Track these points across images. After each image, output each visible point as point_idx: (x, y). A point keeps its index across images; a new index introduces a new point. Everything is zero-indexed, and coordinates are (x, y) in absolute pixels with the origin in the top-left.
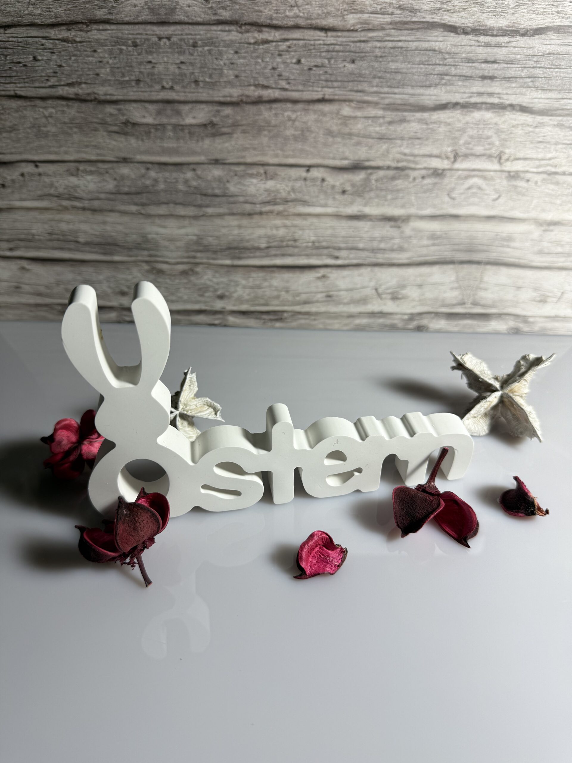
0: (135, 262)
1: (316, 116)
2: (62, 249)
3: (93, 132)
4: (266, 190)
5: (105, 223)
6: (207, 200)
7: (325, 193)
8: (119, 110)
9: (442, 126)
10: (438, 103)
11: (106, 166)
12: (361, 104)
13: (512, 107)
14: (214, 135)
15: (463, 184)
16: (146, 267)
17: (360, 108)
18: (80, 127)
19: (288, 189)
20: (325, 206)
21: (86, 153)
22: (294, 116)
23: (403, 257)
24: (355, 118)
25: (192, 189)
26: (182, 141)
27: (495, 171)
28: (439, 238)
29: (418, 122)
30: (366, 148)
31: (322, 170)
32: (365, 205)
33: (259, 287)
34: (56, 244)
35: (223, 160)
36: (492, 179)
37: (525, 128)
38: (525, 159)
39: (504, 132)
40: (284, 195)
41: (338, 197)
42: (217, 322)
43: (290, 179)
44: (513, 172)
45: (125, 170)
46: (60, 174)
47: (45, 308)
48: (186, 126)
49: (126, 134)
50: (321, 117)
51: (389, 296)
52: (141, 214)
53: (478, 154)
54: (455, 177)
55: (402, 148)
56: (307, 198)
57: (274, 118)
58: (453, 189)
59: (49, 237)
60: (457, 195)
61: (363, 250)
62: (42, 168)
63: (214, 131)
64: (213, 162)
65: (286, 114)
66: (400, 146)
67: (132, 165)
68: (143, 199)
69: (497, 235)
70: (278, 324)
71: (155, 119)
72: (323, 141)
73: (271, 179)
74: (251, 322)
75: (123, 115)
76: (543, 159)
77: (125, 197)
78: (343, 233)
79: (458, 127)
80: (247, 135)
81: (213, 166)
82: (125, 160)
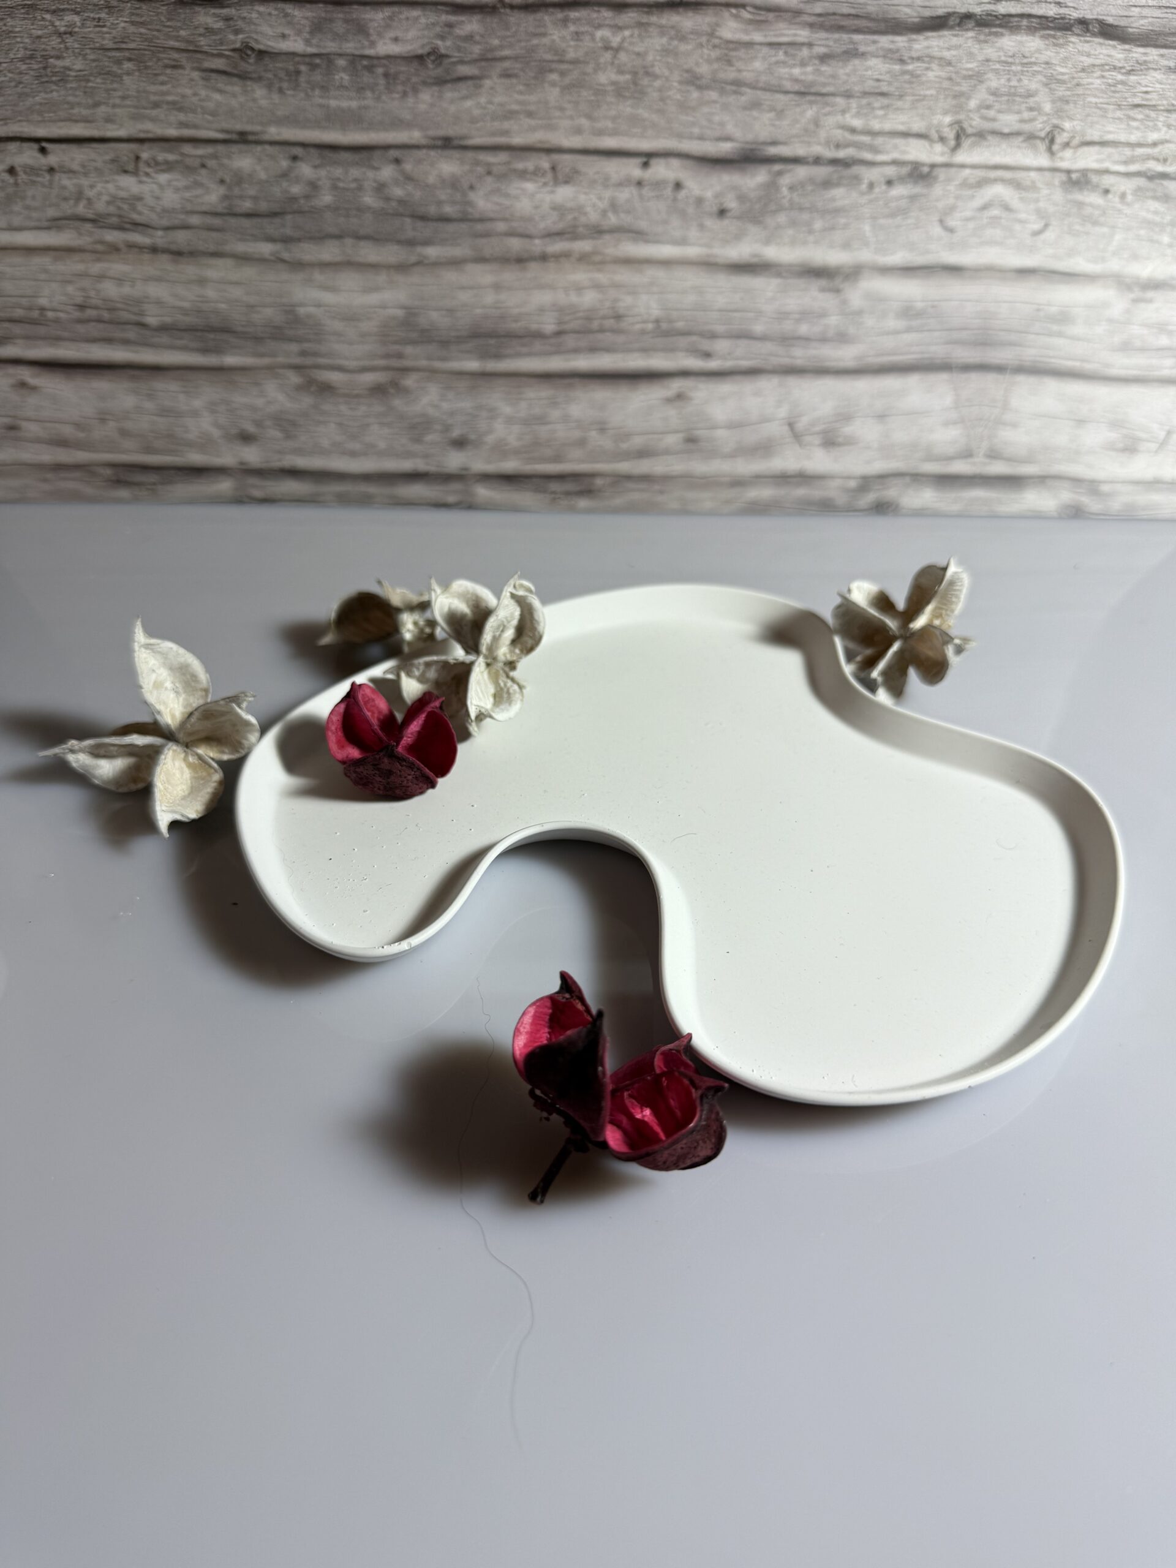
0: (270, 368)
1: (664, 40)
2: (109, 341)
3: (168, 71)
4: (555, 208)
5: (202, 282)
6: (426, 230)
7: (683, 214)
8: (227, 19)
9: (934, 66)
10: (927, 13)
11: (201, 151)
12: (763, 13)
13: (1084, 24)
14: (441, 82)
15: (973, 197)
16: (294, 378)
17: (758, 24)
18: (137, 59)
19: (601, 205)
20: (683, 242)
21: (153, 120)
22: (615, 41)
23: (846, 355)
24: (750, 45)
25: (394, 204)
26: (369, 94)
27: (1040, 169)
28: (920, 314)
29: (884, 57)
30: (772, 115)
31: (675, 162)
32: (767, 242)
33: (541, 420)
34: (94, 329)
35: (462, 138)
36: (1033, 187)
37: (1106, 74)
38: (1103, 144)
39: (1061, 82)
40: (593, 217)
41: (709, 223)
42: (451, 499)
43: (606, 182)
44: (1077, 171)
45: (244, 161)
46: (96, 169)
47: (77, 474)
48: (378, 58)
49: (243, 77)
50: (675, 43)
51: (817, 440)
52: (283, 261)
53: (1006, 130)
54: (957, 183)
55: (847, 116)
56: (643, 225)
57: (572, 43)
58: (952, 209)
59: (77, 314)
60: (959, 223)
61: (763, 338)
62: (57, 156)
63: (439, 71)
64: (439, 143)
65: (599, 34)
66: (844, 112)
67: (259, 148)
68: (287, 226)
69: (1038, 310)
70: (583, 503)
71: (308, 42)
72: (678, 97)
73: (566, 182)
74: (524, 497)
75: (237, 32)
76: (1140, 145)
77: (246, 223)
78: (721, 301)
79: (968, 69)
80: (514, 81)
81: (439, 151)
82: (243, 139)
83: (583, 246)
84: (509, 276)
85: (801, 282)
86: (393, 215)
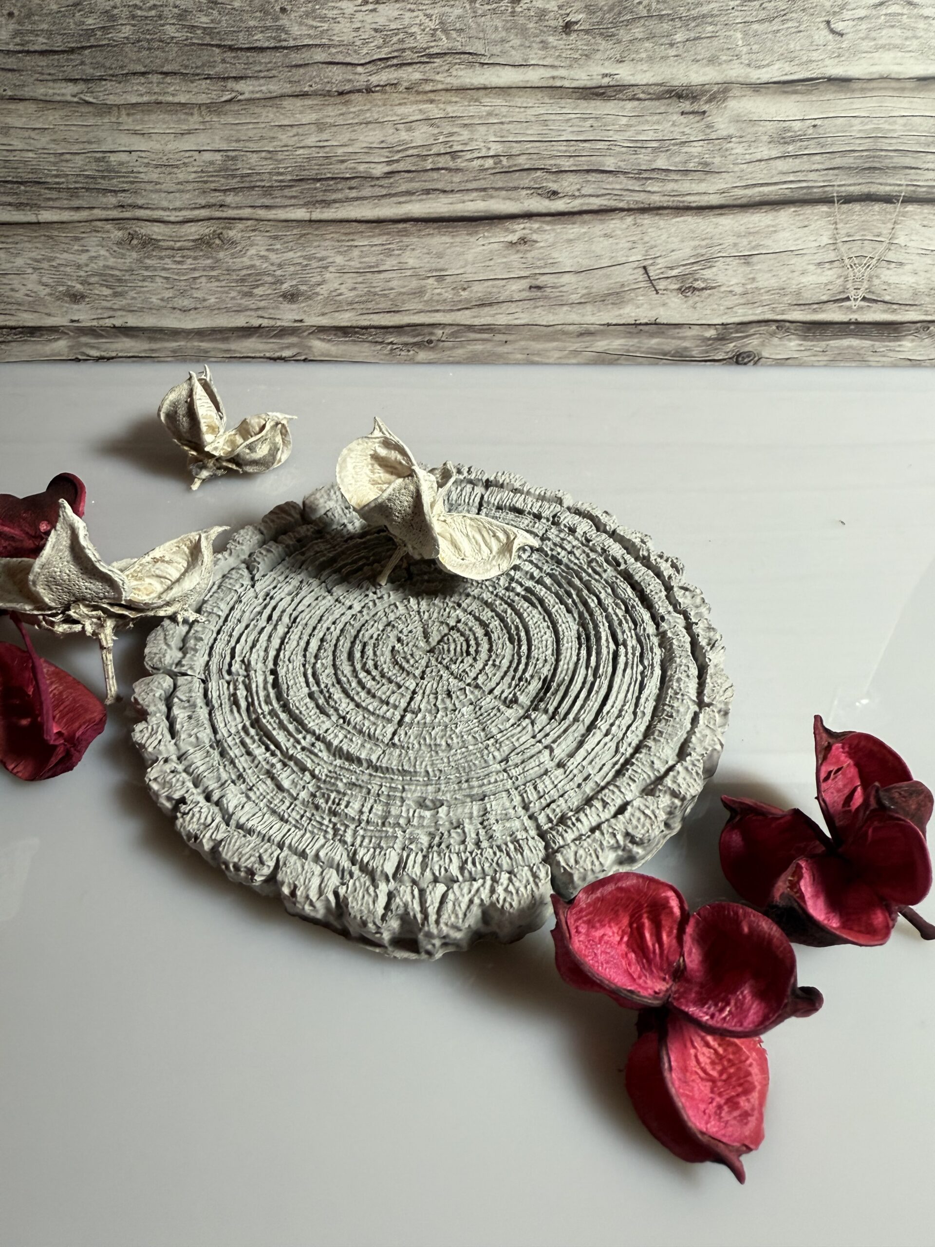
83: (414, 74)
84: (332, 113)
85: (660, 106)
86: (199, 44)
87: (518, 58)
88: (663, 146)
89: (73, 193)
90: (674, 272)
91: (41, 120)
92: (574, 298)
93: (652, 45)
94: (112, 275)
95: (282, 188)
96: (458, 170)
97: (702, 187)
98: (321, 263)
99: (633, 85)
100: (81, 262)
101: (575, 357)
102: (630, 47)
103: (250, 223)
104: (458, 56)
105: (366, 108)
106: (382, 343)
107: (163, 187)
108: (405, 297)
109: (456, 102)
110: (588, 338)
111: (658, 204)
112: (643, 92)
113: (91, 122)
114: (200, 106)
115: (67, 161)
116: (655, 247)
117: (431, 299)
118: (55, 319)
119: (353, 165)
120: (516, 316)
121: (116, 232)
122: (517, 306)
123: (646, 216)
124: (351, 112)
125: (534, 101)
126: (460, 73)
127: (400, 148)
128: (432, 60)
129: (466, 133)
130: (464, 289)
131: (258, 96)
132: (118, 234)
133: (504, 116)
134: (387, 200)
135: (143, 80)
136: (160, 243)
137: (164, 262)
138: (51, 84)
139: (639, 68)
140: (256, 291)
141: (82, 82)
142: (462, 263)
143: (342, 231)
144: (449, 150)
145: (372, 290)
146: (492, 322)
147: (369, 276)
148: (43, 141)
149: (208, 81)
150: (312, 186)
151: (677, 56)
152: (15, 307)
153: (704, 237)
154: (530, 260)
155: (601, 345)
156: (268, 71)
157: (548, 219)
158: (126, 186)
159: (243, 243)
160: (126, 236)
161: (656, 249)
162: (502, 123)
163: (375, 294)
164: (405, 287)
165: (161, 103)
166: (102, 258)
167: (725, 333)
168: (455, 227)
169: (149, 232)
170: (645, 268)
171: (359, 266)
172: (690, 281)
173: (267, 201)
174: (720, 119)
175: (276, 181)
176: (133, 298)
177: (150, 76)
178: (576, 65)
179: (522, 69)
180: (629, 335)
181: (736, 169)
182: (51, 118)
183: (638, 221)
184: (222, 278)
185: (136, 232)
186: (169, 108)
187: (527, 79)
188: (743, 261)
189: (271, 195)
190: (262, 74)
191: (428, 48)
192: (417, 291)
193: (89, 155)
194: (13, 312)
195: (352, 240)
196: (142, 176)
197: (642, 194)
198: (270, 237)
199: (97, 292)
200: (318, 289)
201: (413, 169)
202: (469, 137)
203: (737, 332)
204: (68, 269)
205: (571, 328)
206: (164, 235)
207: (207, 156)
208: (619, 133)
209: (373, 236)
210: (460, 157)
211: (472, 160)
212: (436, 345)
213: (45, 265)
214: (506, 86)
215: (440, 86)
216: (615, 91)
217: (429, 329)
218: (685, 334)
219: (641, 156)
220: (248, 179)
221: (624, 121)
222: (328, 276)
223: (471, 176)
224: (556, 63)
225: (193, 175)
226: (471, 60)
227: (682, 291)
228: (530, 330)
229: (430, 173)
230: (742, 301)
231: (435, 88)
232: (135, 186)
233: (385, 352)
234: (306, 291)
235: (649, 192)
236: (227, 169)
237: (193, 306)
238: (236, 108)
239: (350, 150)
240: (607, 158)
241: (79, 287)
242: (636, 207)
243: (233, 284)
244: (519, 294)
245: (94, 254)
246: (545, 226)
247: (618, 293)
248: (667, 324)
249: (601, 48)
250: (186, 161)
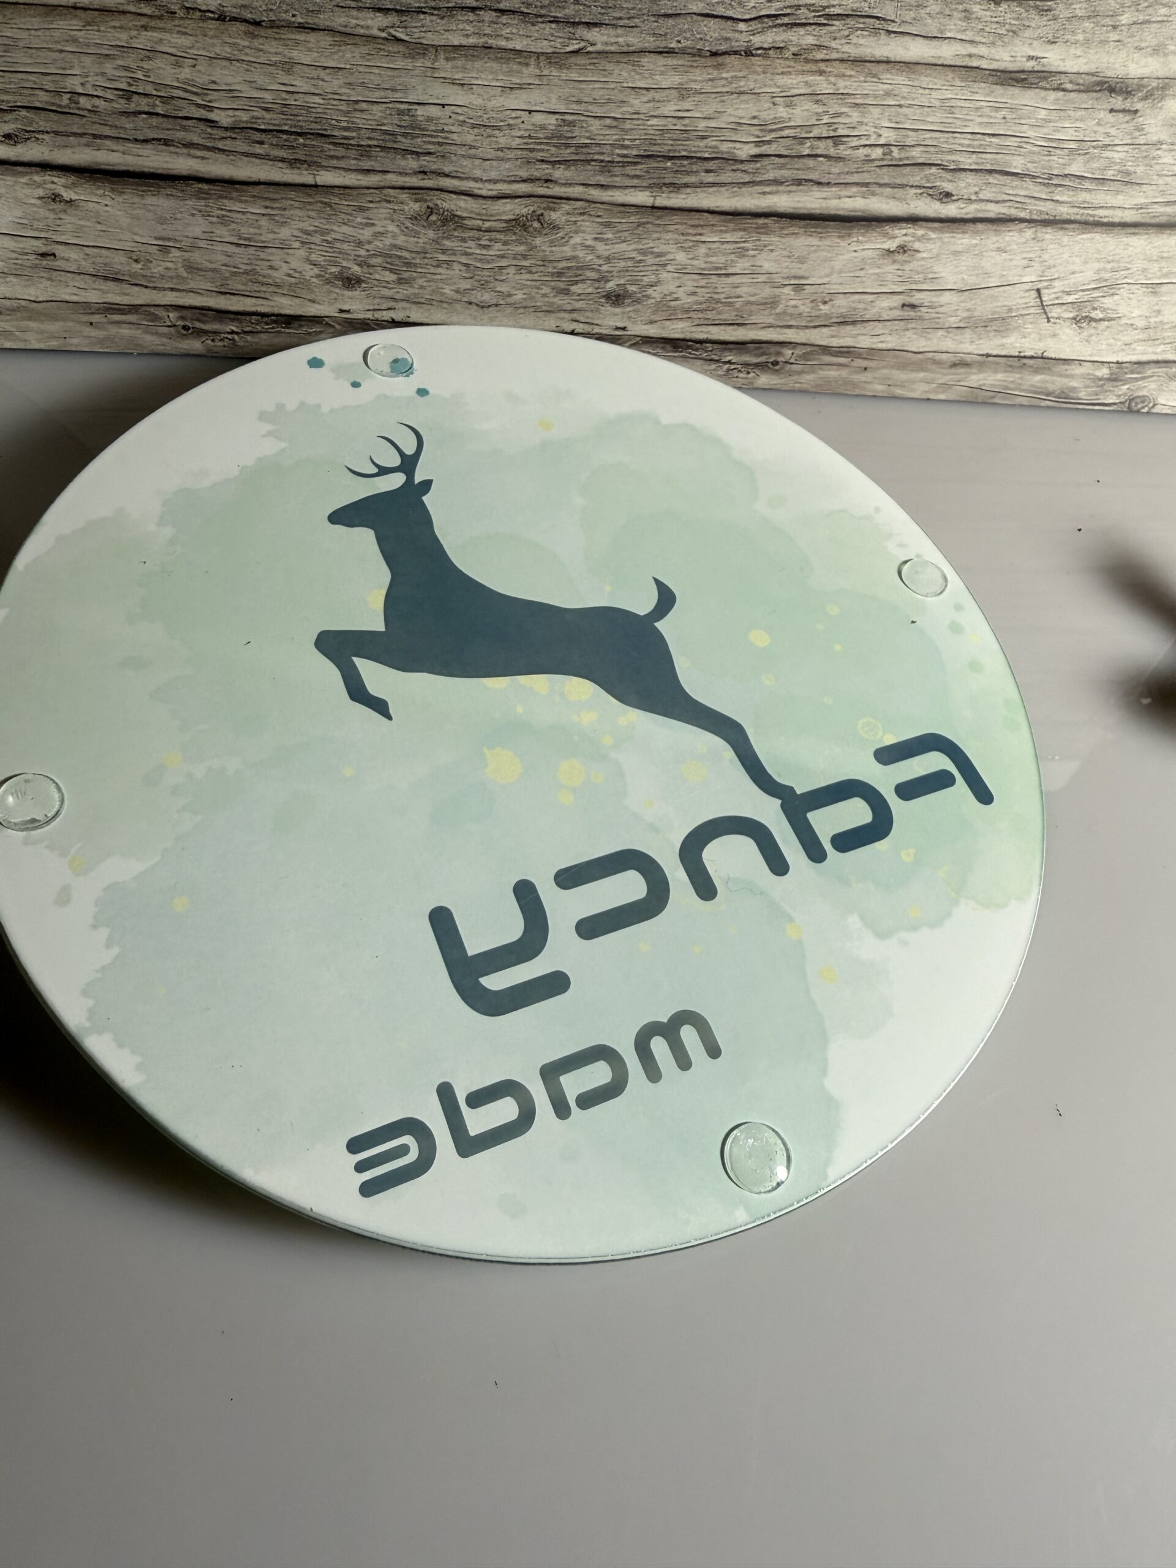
87: (932, 28)
88: (1082, 148)
89: (365, 151)
90: (1071, 299)
91: (336, 57)
92: (953, 321)
93: (1092, 25)
94: (400, 257)
95: (624, 164)
96: (839, 159)
97: (1119, 200)
98: (658, 259)
99: (1060, 73)
100: (362, 238)
101: (943, 392)
102: (1067, 26)
103: (579, 204)
104: (862, 20)
105: (741, 74)
106: (717, 361)
107: (479, 152)
108: (754, 308)
109: (850, 76)
110: (962, 370)
111: (1065, 217)
112: (1071, 82)
113: (399, 64)
114: (539, 55)
115: (362, 111)
116: (1054, 266)
117: (784, 313)
118: (321, 307)
119: (714, 143)
120: (881, 338)
121: (412, 204)
122: (884, 327)
123: (1049, 230)
124: (723, 78)
125: (941, 82)
126: (862, 41)
127: (774, 127)
128: (830, 22)
129: (855, 114)
130: (825, 303)
131: (613, 48)
132: (414, 207)
133: (904, 98)
134: (749, 189)
135: (471, 16)
136: (465, 222)
137: (466, 245)
138: (354, 13)
139: (1072, 51)
140: (574, 288)
141: (395, 14)
142: (827, 271)
143: (690, 222)
144: (832, 134)
145: (716, 296)
146: (852, 344)
147: (714, 279)
148: (334, 83)
149: (553, 26)
150: (662, 165)
151: (1118, 41)
152: (272, 289)
153: (1111, 258)
154: (907, 273)
155: (976, 379)
156: (629, 19)
157: (936, 225)
158: (432, 148)
159: (567, 229)
160: (423, 210)
161: (1053, 270)
162: (900, 106)
163: (718, 301)
164: (755, 295)
165: (490, 48)
166: (389, 235)
167: (1119, 372)
168: (825, 228)
169: (453, 207)
170: (1038, 291)
171: (703, 266)
172: (1089, 308)
173: (602, 179)
174: (1152, 121)
175: (618, 155)
176: (422, 287)
177: (481, 13)
178: (1000, 43)
179: (935, 42)
180: (1010, 369)
181: (1161, 182)
182: (349, 55)
183: (1039, 235)
184: (534, 270)
185: (437, 205)
186: (499, 55)
187: (939, 54)
188: (1150, 290)
189: (609, 172)
190: (621, 23)
191: (828, 7)
192: (767, 301)
193: (391, 105)
194: (267, 296)
195: (700, 234)
196: (454, 136)
197: (1048, 203)
198: (601, 224)
199: (377, 277)
200: (650, 291)
201: (786, 153)
202: (857, 120)
203: (1132, 372)
204: (345, 246)
205: (944, 356)
206: (471, 212)
207: (538, 118)
208: (1036, 129)
209: (726, 232)
210: (844, 143)
211: (857, 148)
212: (782, 368)
213: (317, 239)
214: (914, 61)
215: (835, 55)
216: (1040, 78)
217: (777, 348)
218: (1073, 372)
219: (1055, 158)
220: (584, 150)
221: (1043, 114)
222: (664, 275)
223: (853, 167)
224: (977, 39)
225: (518, 141)
226: (877, 26)
227: (1076, 320)
228: (897, 357)
229: (805, 160)
230: (1141, 336)
231: (828, 57)
232: (443, 147)
233: (720, 373)
234: (635, 293)
235: (1057, 201)
236: (559, 139)
237: (494, 301)
238: (583, 62)
239: (713, 124)
240: (1016, 157)
241: (356, 269)
242: (1039, 218)
243: (547, 279)
244: (889, 313)
245: (381, 230)
246: (930, 233)
247: (1003, 319)
248: (1055, 359)
249: (1033, 24)
250: (512, 122)
